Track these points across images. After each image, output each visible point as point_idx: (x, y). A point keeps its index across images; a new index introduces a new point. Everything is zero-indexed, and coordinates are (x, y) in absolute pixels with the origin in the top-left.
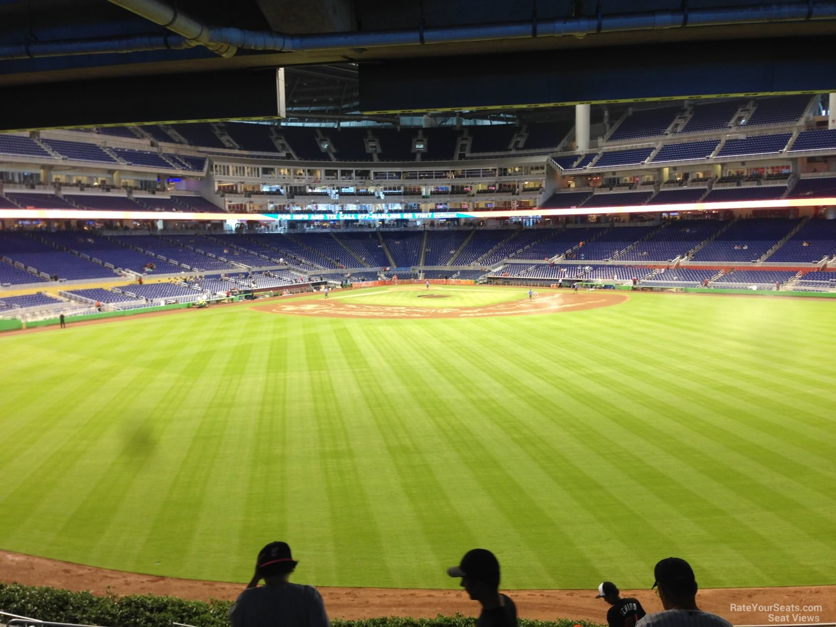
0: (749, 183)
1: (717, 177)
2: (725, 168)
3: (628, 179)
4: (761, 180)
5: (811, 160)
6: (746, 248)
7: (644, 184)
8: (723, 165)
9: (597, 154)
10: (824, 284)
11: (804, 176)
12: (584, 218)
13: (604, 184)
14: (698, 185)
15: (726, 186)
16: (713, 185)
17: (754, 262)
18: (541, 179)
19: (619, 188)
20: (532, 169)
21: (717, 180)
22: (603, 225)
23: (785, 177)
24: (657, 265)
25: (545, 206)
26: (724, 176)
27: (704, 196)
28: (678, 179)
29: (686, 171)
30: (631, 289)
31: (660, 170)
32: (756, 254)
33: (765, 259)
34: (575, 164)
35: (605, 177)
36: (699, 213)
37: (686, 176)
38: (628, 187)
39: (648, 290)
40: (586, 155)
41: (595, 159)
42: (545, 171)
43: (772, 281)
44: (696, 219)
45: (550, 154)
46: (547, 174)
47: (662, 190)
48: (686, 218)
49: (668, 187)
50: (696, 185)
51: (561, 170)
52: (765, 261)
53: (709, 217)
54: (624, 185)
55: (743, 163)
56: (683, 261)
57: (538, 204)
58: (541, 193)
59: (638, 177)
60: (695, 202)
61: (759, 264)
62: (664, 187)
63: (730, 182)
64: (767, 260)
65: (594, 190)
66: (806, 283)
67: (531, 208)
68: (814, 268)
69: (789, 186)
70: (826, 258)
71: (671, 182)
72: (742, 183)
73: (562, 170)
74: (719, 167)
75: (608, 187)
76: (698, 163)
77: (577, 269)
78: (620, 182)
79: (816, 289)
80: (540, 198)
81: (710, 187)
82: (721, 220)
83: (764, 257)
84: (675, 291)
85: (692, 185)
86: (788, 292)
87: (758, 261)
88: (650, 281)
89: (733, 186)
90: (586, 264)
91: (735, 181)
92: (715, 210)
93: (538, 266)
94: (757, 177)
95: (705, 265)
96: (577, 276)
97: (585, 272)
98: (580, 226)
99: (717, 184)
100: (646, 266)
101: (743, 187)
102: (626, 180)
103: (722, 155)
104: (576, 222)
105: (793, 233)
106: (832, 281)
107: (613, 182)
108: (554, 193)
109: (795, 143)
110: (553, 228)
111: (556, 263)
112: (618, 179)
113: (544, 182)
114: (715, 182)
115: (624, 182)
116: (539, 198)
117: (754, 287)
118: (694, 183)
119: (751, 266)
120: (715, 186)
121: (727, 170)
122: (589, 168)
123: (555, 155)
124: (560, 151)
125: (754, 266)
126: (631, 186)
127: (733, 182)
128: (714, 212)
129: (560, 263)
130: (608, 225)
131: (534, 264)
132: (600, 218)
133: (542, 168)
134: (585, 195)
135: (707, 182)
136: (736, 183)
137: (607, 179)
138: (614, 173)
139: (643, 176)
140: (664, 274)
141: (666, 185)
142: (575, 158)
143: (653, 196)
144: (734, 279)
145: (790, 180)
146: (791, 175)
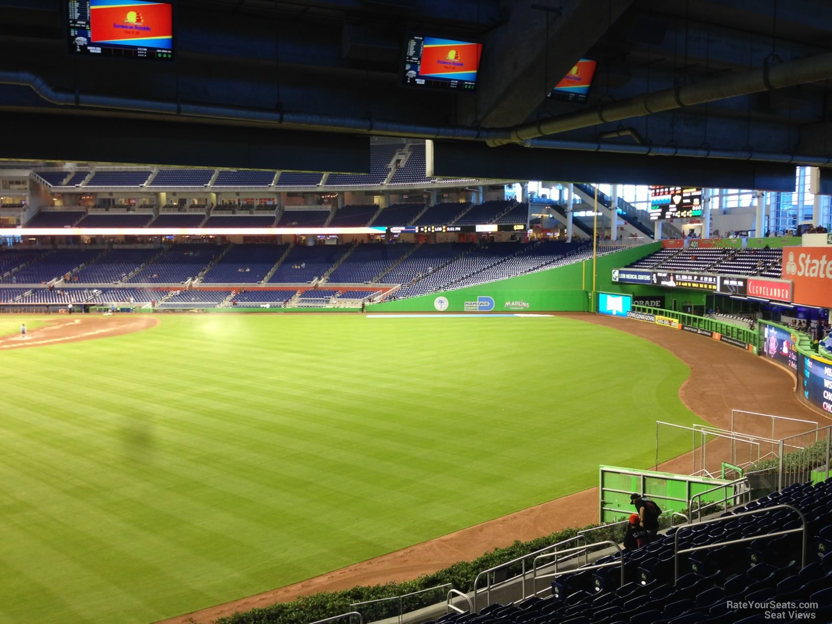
0: (243, 211)
1: (212, 204)
2: (220, 196)
3: (122, 201)
4: (253, 210)
5: (290, 194)
6: (248, 270)
7: (141, 207)
8: (217, 194)
9: (89, 173)
10: (321, 301)
11: (288, 208)
12: (76, 238)
13: (98, 203)
14: (197, 211)
15: (223, 213)
16: (211, 212)
17: (259, 283)
18: (24, 194)
19: (115, 209)
20: (11, 183)
21: (214, 207)
22: (100, 247)
23: (273, 208)
24: (170, 287)
25: (31, 224)
26: (219, 204)
27: (203, 222)
28: (175, 204)
29: (183, 197)
30: (152, 311)
31: (157, 194)
32: (258, 276)
33: (267, 281)
34: (65, 181)
35: (99, 197)
36: (198, 238)
37: (182, 202)
38: (126, 209)
39: (170, 312)
40: (76, 173)
41: (88, 178)
42: (27, 186)
43: (278, 299)
44: (195, 242)
45: (33, 168)
46: (31, 189)
47: (161, 213)
48: (186, 242)
49: (168, 211)
50: (195, 211)
51: (47, 186)
52: (268, 282)
53: (207, 241)
54: (121, 207)
55: (238, 194)
56: (196, 283)
57: (22, 222)
58: (25, 210)
59: (134, 199)
60: (196, 227)
61: (264, 284)
62: (163, 211)
63: (225, 210)
64: (269, 282)
65: (87, 210)
66: (306, 301)
67: (14, 226)
68: (309, 288)
69: (277, 216)
70: (316, 279)
71: (169, 207)
72: (237, 212)
73: (50, 187)
74: (214, 195)
75: (104, 207)
76: (197, 190)
77: (83, 293)
78: (116, 203)
79: (315, 305)
80: (25, 216)
81: (208, 213)
82: (219, 244)
83: (266, 278)
84: (197, 312)
85: (191, 211)
86: (294, 308)
87: (262, 282)
88: (168, 303)
89: (229, 214)
90: (93, 287)
91: (231, 210)
92: (212, 235)
93: (35, 291)
94: (248, 207)
95: (216, 287)
96: (87, 301)
97: (94, 296)
98: (72, 247)
99: (215, 211)
100: (159, 288)
101: (237, 215)
102: (121, 201)
103: (218, 184)
104: (68, 243)
105: (283, 257)
106: (326, 298)
107: (107, 203)
108: (40, 210)
109: (280, 179)
110: (41, 249)
111: (56, 286)
112: (114, 200)
113: (27, 198)
114: (212, 209)
115: (119, 203)
116: (23, 216)
117: (267, 305)
118: (193, 209)
119: (257, 286)
120: (213, 213)
121: (221, 199)
122: (82, 187)
123: (38, 170)
124: (44, 166)
125: (260, 287)
126: (128, 208)
127: (228, 210)
128: (211, 237)
129: (61, 287)
130: (106, 247)
131: (29, 289)
132: (94, 239)
133: (24, 183)
134: (79, 214)
135: (204, 209)
136: (231, 211)
137: (101, 199)
138: (111, 194)
139: (139, 198)
140: (179, 295)
141: (166, 209)
142: (64, 175)
143: (153, 219)
144: (246, 298)
145: (277, 211)
146: (277, 207)
